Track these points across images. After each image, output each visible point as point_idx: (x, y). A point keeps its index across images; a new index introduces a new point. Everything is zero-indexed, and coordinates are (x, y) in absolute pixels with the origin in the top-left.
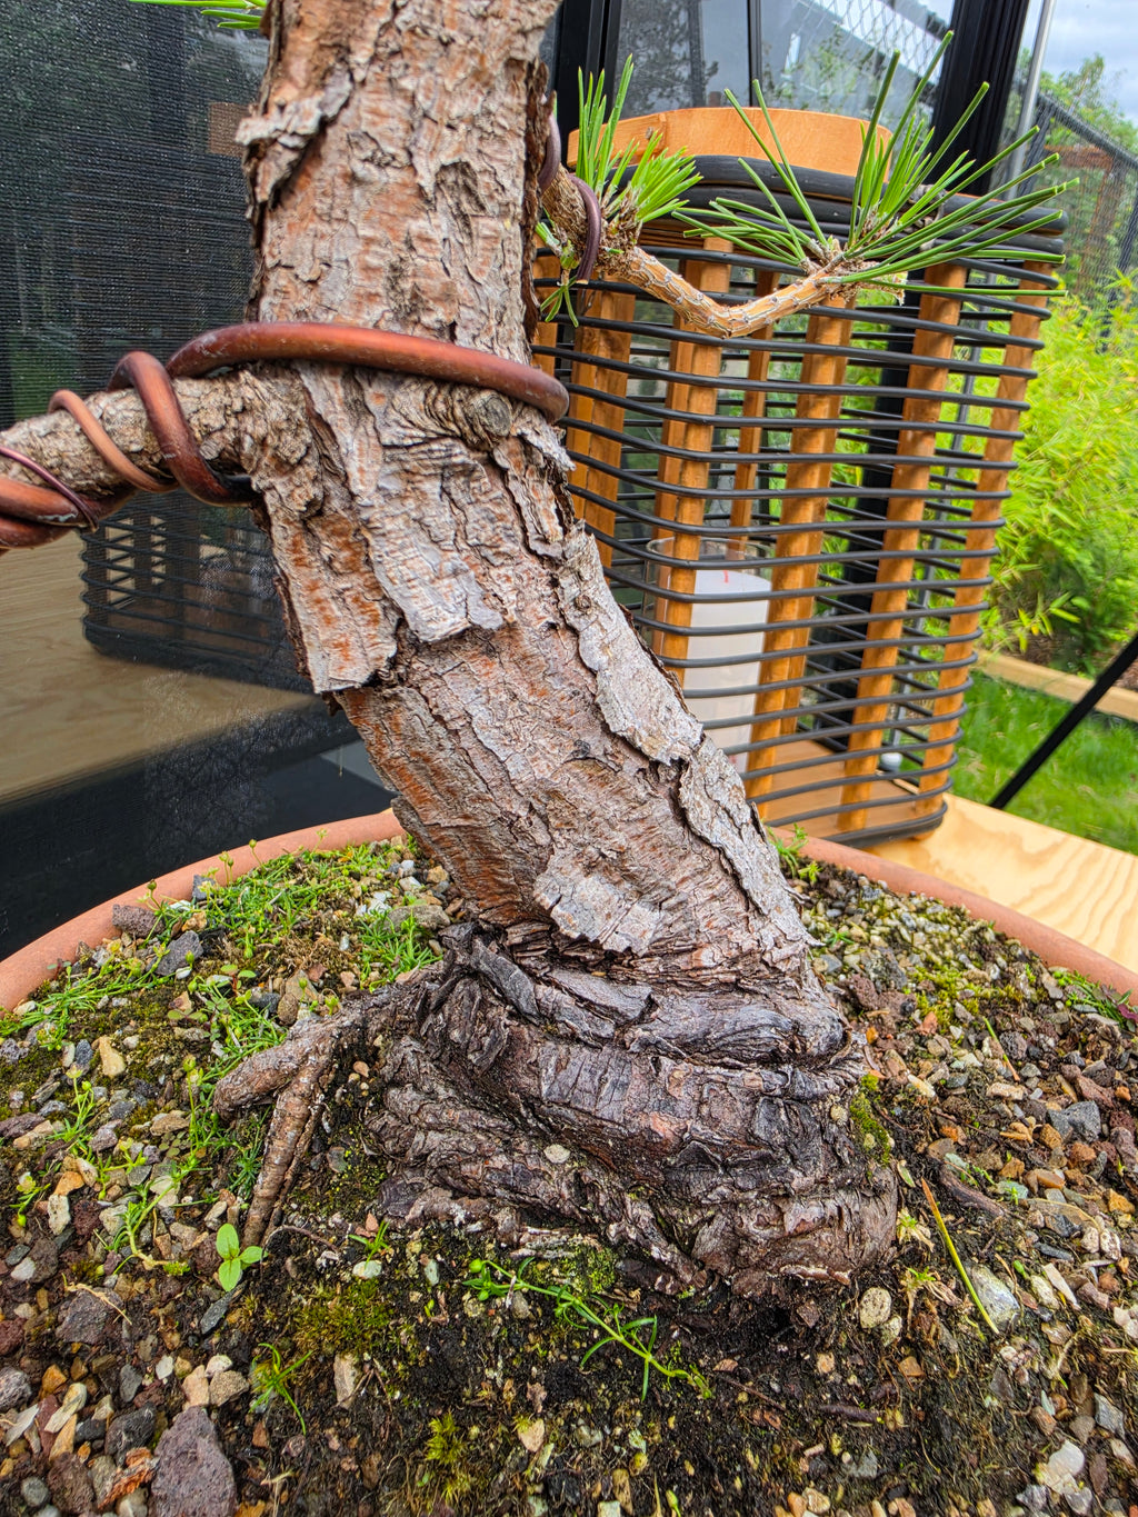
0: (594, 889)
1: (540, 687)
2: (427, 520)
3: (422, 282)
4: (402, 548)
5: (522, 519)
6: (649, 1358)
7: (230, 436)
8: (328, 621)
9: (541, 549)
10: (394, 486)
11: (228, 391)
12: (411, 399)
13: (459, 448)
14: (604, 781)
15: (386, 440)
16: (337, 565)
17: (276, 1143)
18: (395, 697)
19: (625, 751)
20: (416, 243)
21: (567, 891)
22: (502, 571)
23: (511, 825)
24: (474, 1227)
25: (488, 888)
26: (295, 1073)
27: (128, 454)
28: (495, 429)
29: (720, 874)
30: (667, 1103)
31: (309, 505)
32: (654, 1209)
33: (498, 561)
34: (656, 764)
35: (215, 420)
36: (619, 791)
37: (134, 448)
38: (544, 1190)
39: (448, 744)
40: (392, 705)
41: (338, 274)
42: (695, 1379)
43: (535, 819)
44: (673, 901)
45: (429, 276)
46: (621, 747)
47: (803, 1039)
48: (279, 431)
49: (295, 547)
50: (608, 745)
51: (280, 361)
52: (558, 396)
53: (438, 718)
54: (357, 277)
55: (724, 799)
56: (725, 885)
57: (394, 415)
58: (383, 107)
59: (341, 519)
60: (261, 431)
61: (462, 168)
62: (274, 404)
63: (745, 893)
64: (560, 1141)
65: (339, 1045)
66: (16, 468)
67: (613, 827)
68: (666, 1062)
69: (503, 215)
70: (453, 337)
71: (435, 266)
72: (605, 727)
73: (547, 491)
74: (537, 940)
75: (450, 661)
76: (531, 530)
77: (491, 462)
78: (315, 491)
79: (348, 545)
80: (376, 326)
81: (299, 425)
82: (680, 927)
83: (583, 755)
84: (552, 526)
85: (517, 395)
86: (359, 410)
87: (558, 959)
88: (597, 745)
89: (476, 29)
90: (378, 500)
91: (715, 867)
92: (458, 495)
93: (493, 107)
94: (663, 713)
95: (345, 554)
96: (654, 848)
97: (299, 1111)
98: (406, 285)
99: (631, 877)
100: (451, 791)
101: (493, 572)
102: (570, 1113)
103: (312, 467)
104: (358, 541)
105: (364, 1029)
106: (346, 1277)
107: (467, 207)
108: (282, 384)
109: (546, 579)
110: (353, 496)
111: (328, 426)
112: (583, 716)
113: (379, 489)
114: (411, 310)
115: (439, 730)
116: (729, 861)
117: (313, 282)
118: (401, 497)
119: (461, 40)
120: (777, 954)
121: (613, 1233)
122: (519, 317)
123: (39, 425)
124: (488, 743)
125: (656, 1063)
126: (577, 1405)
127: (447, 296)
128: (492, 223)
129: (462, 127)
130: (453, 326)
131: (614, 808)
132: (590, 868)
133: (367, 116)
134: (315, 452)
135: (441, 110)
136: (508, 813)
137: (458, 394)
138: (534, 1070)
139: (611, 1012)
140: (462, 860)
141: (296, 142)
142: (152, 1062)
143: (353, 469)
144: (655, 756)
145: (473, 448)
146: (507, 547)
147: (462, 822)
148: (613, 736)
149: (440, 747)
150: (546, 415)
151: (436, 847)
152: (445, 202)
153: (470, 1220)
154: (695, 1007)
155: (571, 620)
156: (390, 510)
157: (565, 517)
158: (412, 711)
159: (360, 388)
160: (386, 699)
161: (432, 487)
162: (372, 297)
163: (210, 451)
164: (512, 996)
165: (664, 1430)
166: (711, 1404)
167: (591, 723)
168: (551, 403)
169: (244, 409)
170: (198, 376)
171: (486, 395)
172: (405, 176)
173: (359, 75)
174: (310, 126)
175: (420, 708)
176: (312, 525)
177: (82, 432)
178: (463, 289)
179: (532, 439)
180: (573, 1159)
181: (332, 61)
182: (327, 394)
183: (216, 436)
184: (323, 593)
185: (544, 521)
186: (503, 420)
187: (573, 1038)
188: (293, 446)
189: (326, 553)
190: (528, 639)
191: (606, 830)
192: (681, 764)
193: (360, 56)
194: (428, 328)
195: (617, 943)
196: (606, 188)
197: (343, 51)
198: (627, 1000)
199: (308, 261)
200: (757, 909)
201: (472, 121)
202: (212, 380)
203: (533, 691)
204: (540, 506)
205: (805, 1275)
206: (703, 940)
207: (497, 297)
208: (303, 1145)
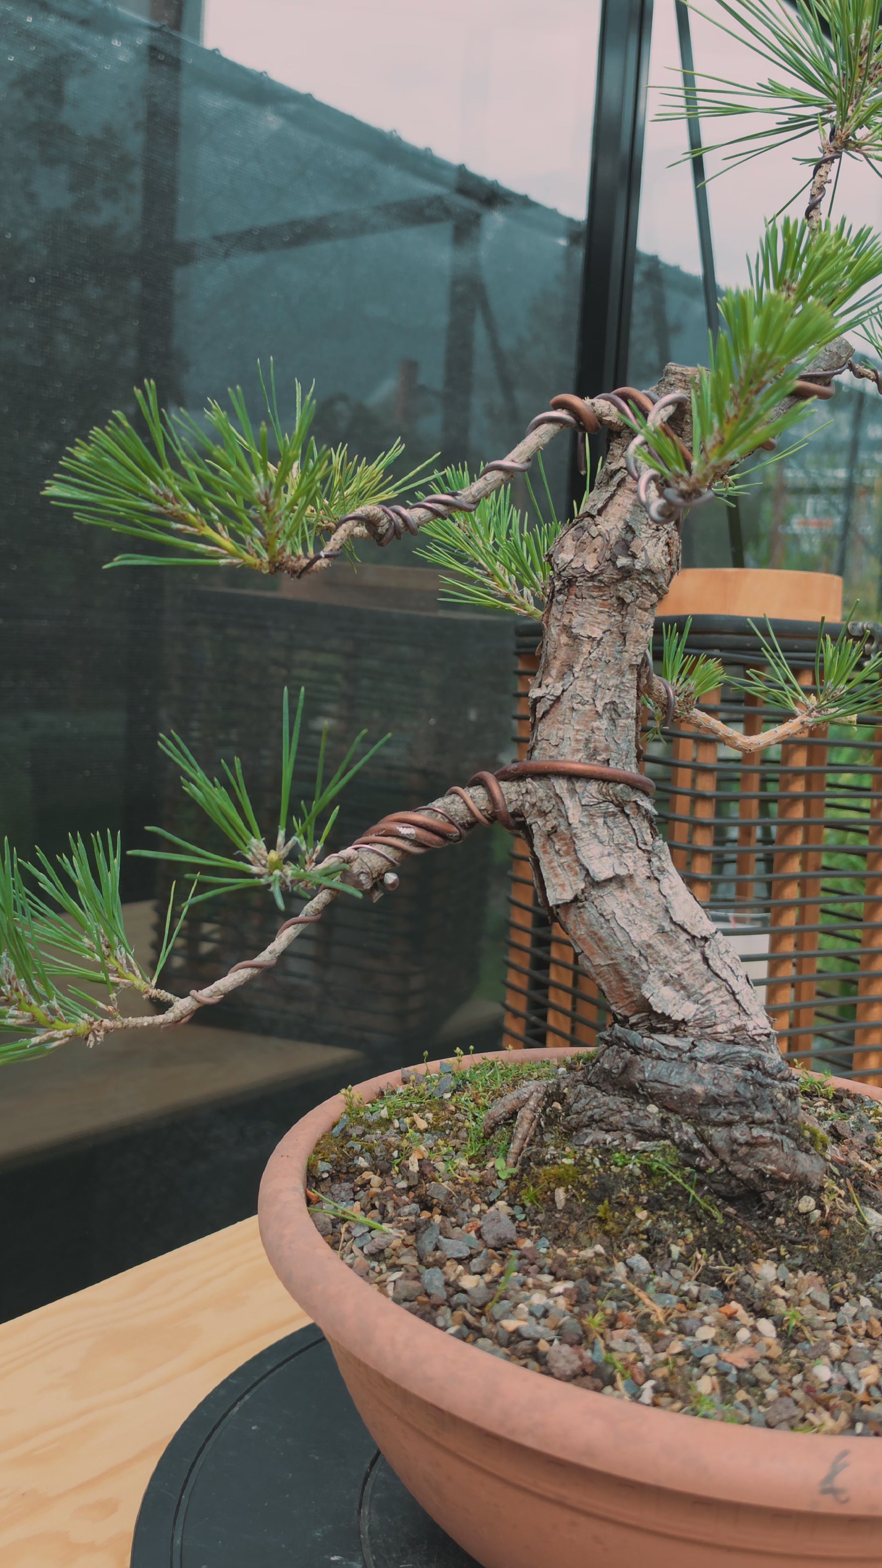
0: (667, 992)
1: (643, 902)
2: (598, 834)
3: (598, 744)
4: (588, 845)
5: (636, 835)
6: (693, 1192)
7: (519, 803)
8: (556, 876)
9: (643, 847)
10: (585, 820)
11: (519, 786)
12: (593, 787)
13: (611, 806)
14: (671, 943)
15: (583, 803)
16: (561, 852)
17: (519, 1129)
18: (583, 907)
19: (681, 931)
20: (595, 730)
21: (656, 991)
22: (628, 854)
23: (632, 961)
24: (616, 1143)
25: (621, 995)
26: (527, 1100)
27: (480, 810)
28: (625, 798)
29: (726, 993)
30: (700, 1080)
31: (552, 828)
32: (695, 1129)
33: (626, 850)
34: (694, 937)
35: (514, 797)
36: (678, 948)
37: (483, 808)
38: (646, 1124)
39: (605, 926)
40: (582, 910)
41: (566, 743)
42: (716, 1213)
43: (642, 959)
44: (703, 1000)
45: (600, 742)
46: (678, 929)
47: (763, 1063)
48: (542, 800)
49: (544, 846)
50: (673, 927)
51: (543, 774)
52: (651, 786)
53: (601, 915)
54: (573, 744)
55: (728, 961)
56: (728, 997)
57: (586, 794)
58: (585, 685)
59: (564, 833)
60: (534, 800)
61: (613, 703)
62: (541, 790)
63: (737, 1001)
64: (654, 1103)
65: (547, 1091)
66: (440, 815)
67: (675, 963)
68: (700, 1064)
69: (628, 718)
70: (609, 764)
71: (602, 738)
72: (671, 918)
73: (646, 824)
74: (643, 1021)
75: (607, 890)
76: (639, 839)
77: (623, 812)
78: (555, 822)
79: (566, 844)
80: (580, 760)
81: (551, 798)
82: (707, 1013)
83: (662, 931)
84: (648, 838)
85: (634, 785)
86: (573, 792)
87: (653, 1030)
88: (668, 926)
89: (618, 656)
90: (579, 826)
91: (723, 989)
92: (610, 824)
93: (624, 680)
94: (698, 918)
95: (565, 848)
96: (694, 975)
97: (529, 1115)
98: (592, 745)
99: (684, 988)
100: (606, 948)
101: (624, 855)
102: (658, 1085)
103: (555, 813)
104: (571, 841)
105: (559, 1086)
106: (559, 1162)
107: (614, 716)
108: (544, 782)
109: (646, 858)
110: (570, 825)
111: (561, 798)
112: (661, 914)
113: (580, 821)
114: (593, 755)
115: (602, 920)
116: (730, 986)
117: (557, 746)
118: (589, 825)
119: (613, 661)
120: (754, 1032)
121: (677, 1137)
122: (634, 754)
123: (448, 800)
124: (622, 925)
125: (696, 1065)
126: (662, 1213)
127: (607, 749)
128: (624, 721)
129: (613, 689)
130: (608, 760)
131: (676, 955)
132: (666, 983)
133: (579, 689)
134: (556, 807)
135: (605, 684)
136: (630, 956)
137: (611, 785)
138: (642, 1071)
139: (677, 1048)
140: (610, 982)
141: (552, 698)
142: (442, 1124)
143: (570, 814)
144: (694, 933)
145: (616, 806)
146: (630, 844)
147: (610, 962)
148: (675, 923)
149: (602, 928)
150: (646, 794)
151: (597, 977)
152: (606, 715)
153: (614, 1140)
154: (714, 1047)
155: (656, 875)
156: (584, 829)
157: (654, 835)
158: (590, 912)
159: (573, 784)
160: (579, 908)
161: (600, 821)
162: (578, 750)
163: (511, 809)
164: (632, 1043)
165: (701, 1232)
166: (724, 1227)
167: (665, 917)
168: (649, 790)
169: (527, 792)
170: (505, 780)
171: (621, 785)
172: (592, 707)
173: (576, 675)
174: (558, 693)
175: (594, 911)
176: (552, 836)
177: (465, 802)
178: (613, 746)
179: (640, 802)
180: (660, 1112)
181: (566, 670)
182: (561, 786)
183: (514, 803)
184: (555, 864)
185: (645, 836)
186: (628, 795)
187: (659, 1058)
188: (547, 806)
189: (557, 847)
190: (639, 881)
191: (672, 964)
192: (705, 939)
193: (577, 669)
194: (599, 761)
195: (677, 1017)
196: (678, 680)
197: (571, 668)
198: (683, 1043)
199: (555, 738)
200: (744, 1011)
201: (617, 686)
202: (512, 781)
203: (641, 903)
204: (643, 830)
205: (767, 1169)
206: (718, 1021)
207: (625, 748)
208: (532, 1132)
